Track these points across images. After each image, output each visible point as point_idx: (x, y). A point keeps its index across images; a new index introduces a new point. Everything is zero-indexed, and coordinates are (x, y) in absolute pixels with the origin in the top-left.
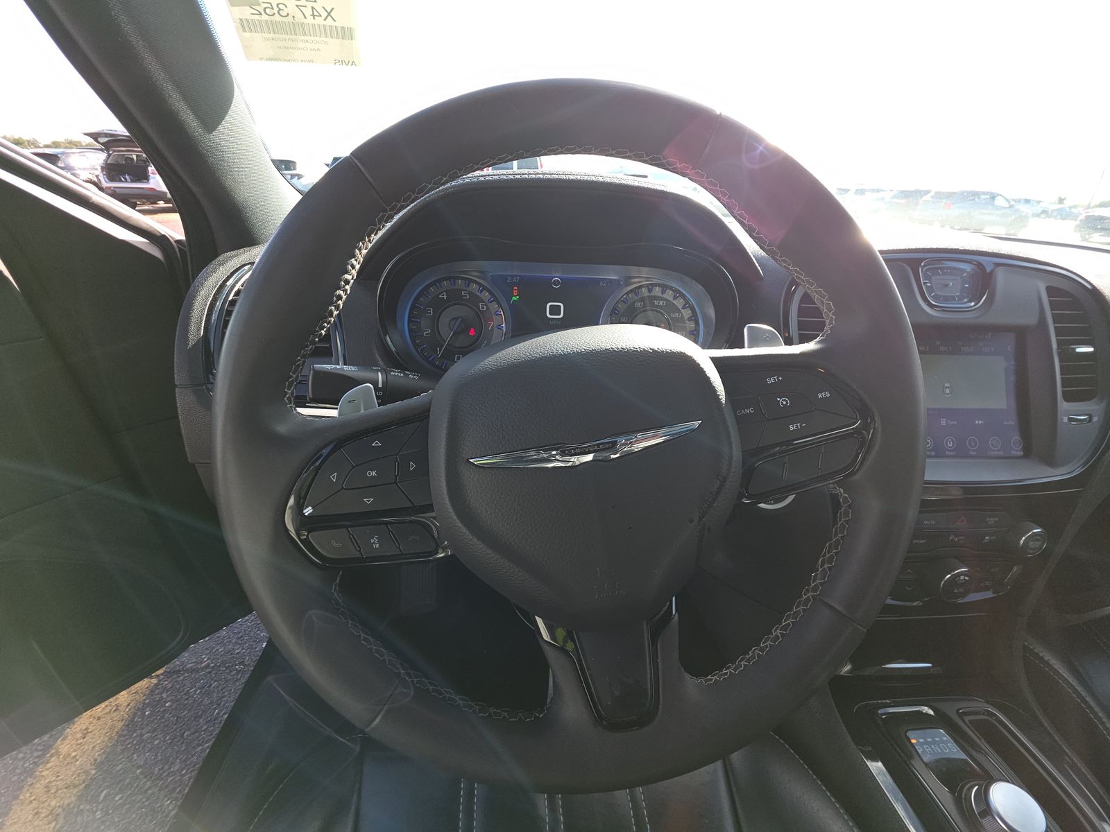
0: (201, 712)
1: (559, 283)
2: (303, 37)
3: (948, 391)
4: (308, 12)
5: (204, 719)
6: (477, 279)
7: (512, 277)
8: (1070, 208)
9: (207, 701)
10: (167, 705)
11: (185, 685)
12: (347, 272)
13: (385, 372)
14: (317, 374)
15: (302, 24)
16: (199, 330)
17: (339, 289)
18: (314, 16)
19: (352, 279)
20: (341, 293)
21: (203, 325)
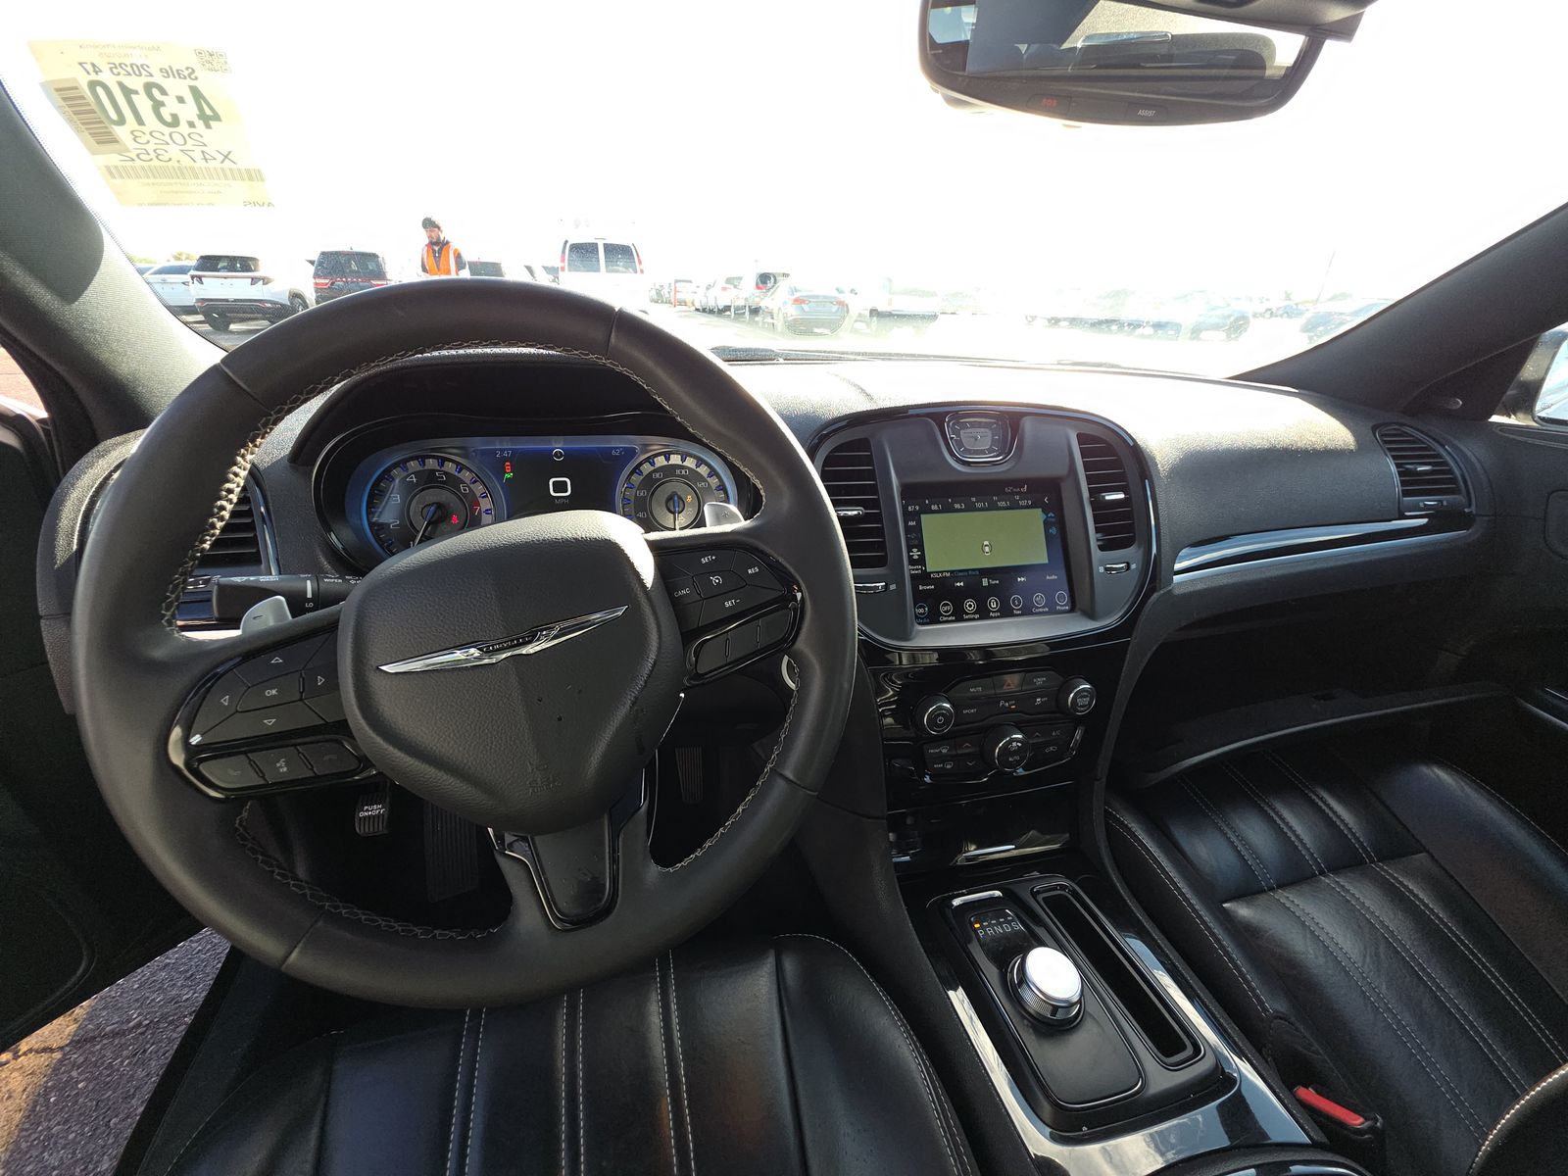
0: (132, 1091)
1: (561, 455)
2: (194, 181)
3: (987, 549)
4: (198, 155)
5: (139, 1099)
6: (453, 457)
7: (502, 450)
8: (1297, 304)
9: (140, 1073)
10: (80, 1086)
11: (105, 1056)
12: (228, 481)
13: (317, 580)
14: (222, 588)
15: (191, 168)
16: (70, 544)
17: (220, 499)
18: (206, 160)
19: (238, 486)
20: (224, 503)
21: (76, 537)
